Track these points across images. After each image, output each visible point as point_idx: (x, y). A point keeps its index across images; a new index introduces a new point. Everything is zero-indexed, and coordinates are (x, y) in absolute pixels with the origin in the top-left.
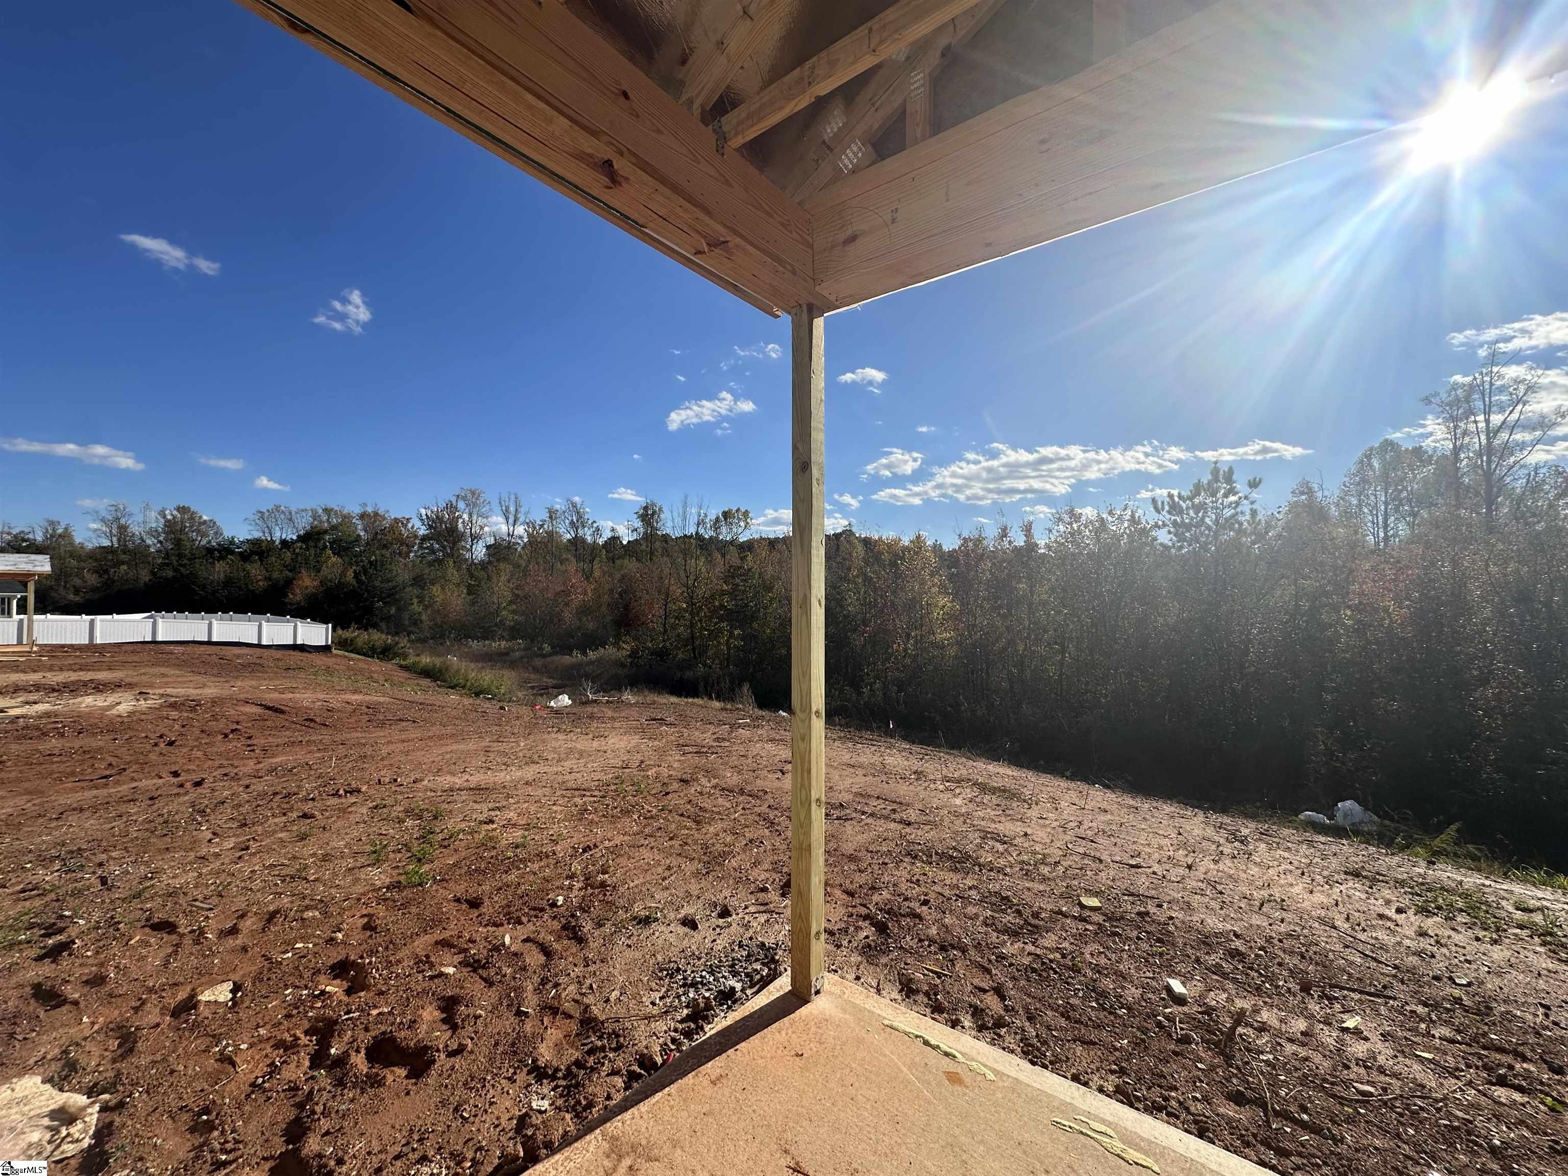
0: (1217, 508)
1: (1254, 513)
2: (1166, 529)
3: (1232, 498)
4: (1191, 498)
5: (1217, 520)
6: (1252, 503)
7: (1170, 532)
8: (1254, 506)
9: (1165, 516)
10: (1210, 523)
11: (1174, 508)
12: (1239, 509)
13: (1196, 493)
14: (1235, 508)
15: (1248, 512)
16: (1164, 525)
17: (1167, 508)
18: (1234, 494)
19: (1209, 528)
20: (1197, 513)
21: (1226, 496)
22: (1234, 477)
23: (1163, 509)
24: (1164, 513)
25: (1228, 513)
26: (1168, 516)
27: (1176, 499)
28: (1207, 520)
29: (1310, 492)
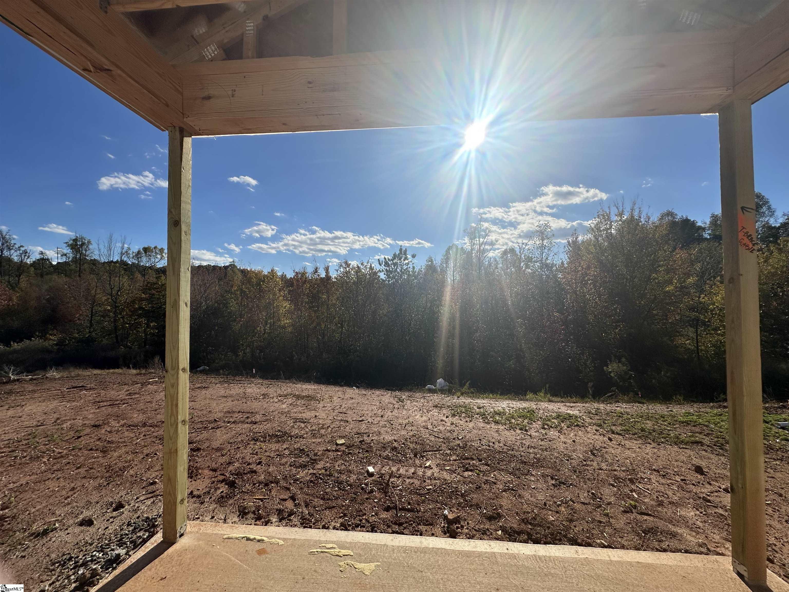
0: (401, 265)
1: (414, 268)
2: (383, 273)
3: (407, 261)
4: (392, 260)
5: (401, 270)
6: (413, 264)
7: (385, 274)
8: (414, 265)
9: (383, 267)
10: (399, 271)
11: (387, 264)
12: (408, 266)
13: (394, 258)
14: (407, 265)
15: (411, 267)
16: (383, 271)
17: (384, 264)
18: (407, 260)
19: (398, 273)
20: (394, 267)
21: (404, 260)
22: (407, 253)
23: (382, 264)
24: (383, 265)
25: (405, 267)
26: (384, 267)
27: (387, 260)
28: (398, 270)
29: (432, 261)
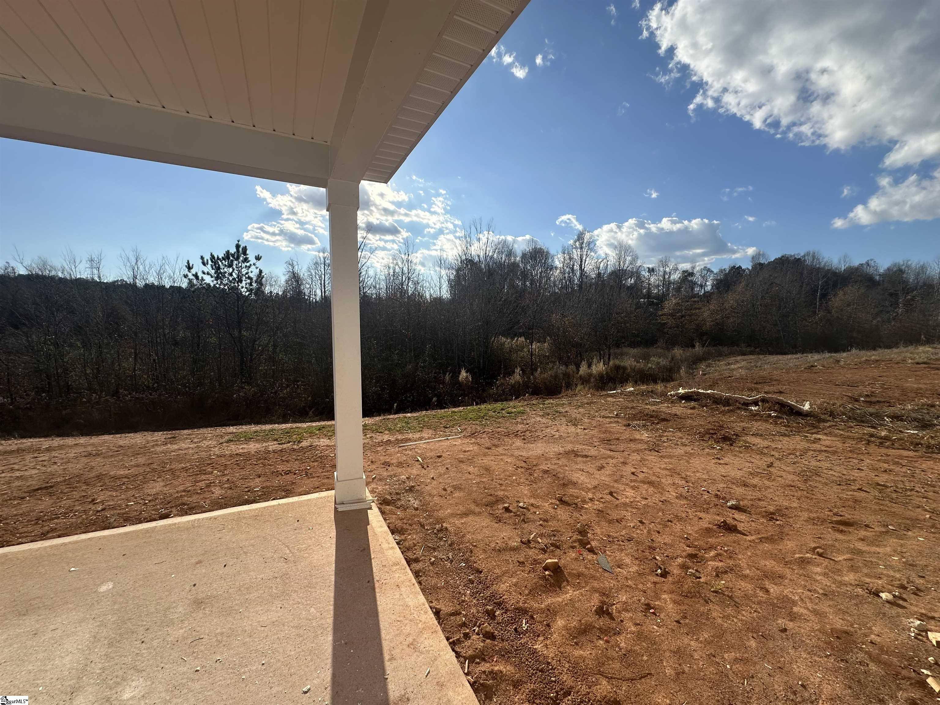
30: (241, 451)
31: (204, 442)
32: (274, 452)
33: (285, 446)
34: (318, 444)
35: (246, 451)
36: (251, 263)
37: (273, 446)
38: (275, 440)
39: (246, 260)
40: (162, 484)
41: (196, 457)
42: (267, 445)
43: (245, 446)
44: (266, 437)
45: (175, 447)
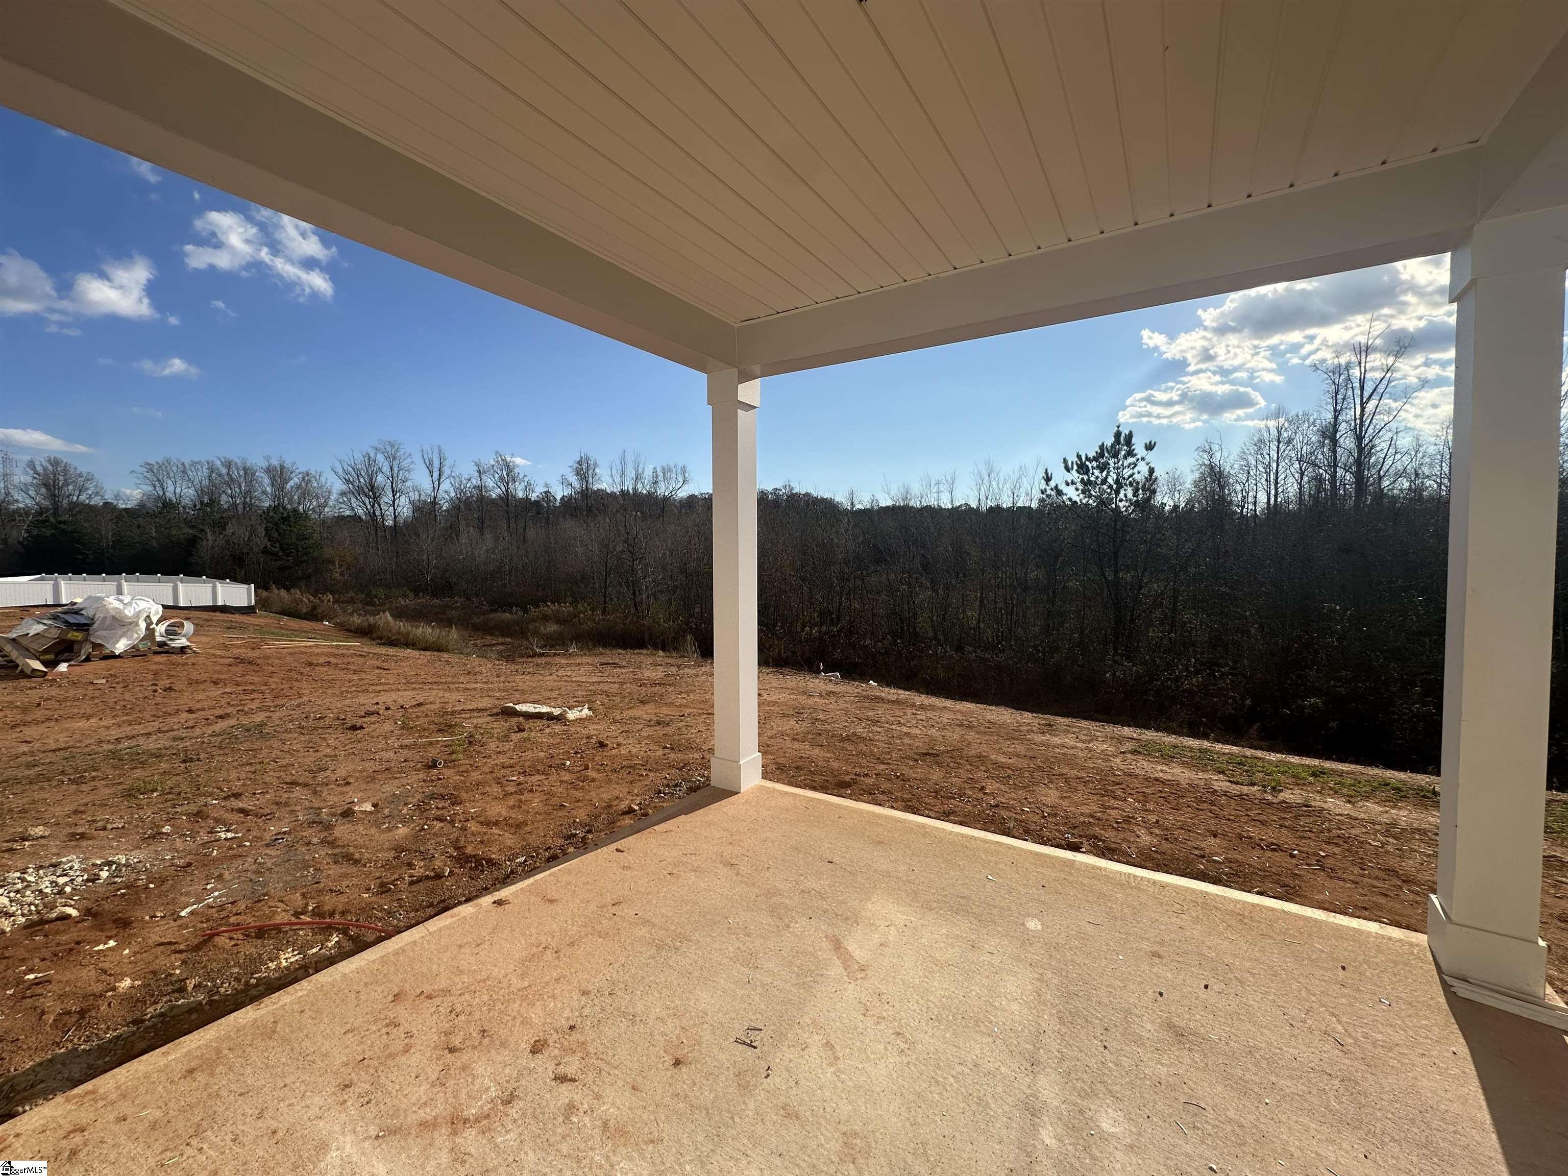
0: (1118, 469)
1: (1150, 473)
2: (1075, 486)
3: (1131, 460)
4: (1095, 459)
5: (1118, 480)
6: (1148, 464)
7: (1077, 489)
8: (1151, 467)
9: (1074, 475)
10: (1111, 482)
11: (1082, 468)
12: (1136, 470)
13: (1101, 455)
14: (1133, 468)
15: (1144, 471)
16: (1073, 483)
17: (1075, 467)
18: (1134, 456)
19: (1110, 487)
20: (1102, 472)
21: (1125, 457)
22: (1134, 441)
23: (1072, 468)
24: (1074, 472)
25: (1127, 473)
26: (1077, 475)
27: (1084, 459)
28: (1109, 480)
30: (1161, 775)
31: (1095, 742)
32: (1225, 793)
33: (1245, 789)
34: (1325, 806)
35: (1170, 778)
36: (1139, 456)
37: (1220, 783)
38: (1220, 772)
39: (1130, 453)
40: (1057, 794)
41: (1091, 765)
42: (1205, 776)
43: (1165, 768)
44: (1201, 761)
45: (1056, 740)
